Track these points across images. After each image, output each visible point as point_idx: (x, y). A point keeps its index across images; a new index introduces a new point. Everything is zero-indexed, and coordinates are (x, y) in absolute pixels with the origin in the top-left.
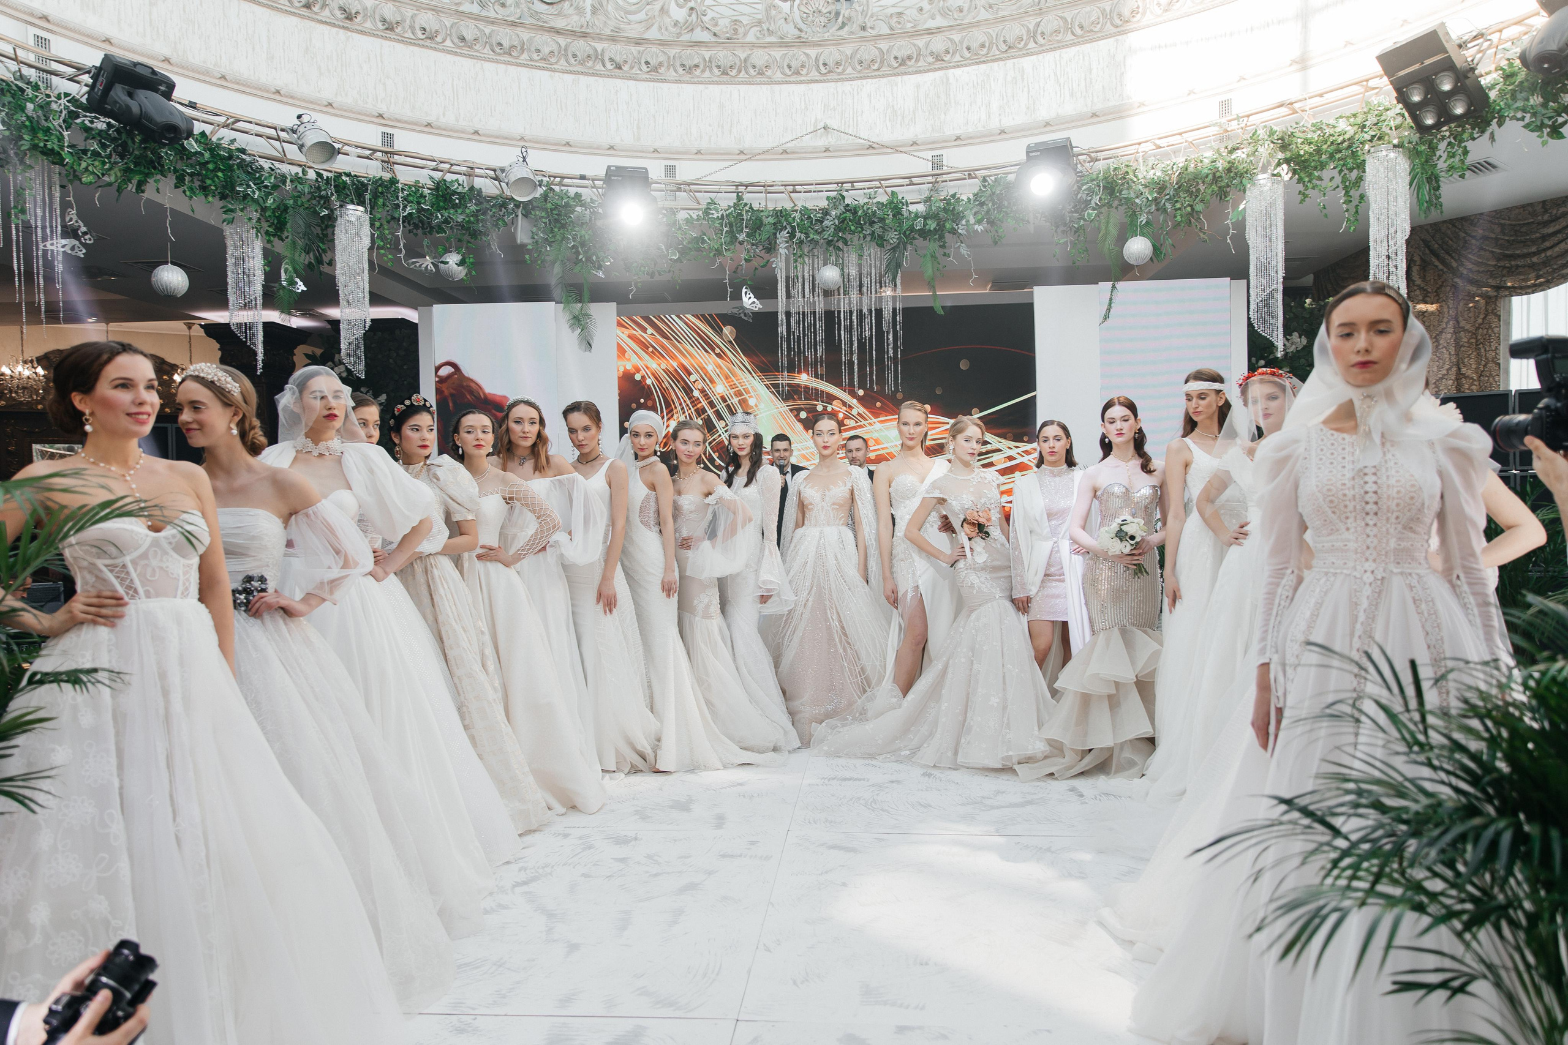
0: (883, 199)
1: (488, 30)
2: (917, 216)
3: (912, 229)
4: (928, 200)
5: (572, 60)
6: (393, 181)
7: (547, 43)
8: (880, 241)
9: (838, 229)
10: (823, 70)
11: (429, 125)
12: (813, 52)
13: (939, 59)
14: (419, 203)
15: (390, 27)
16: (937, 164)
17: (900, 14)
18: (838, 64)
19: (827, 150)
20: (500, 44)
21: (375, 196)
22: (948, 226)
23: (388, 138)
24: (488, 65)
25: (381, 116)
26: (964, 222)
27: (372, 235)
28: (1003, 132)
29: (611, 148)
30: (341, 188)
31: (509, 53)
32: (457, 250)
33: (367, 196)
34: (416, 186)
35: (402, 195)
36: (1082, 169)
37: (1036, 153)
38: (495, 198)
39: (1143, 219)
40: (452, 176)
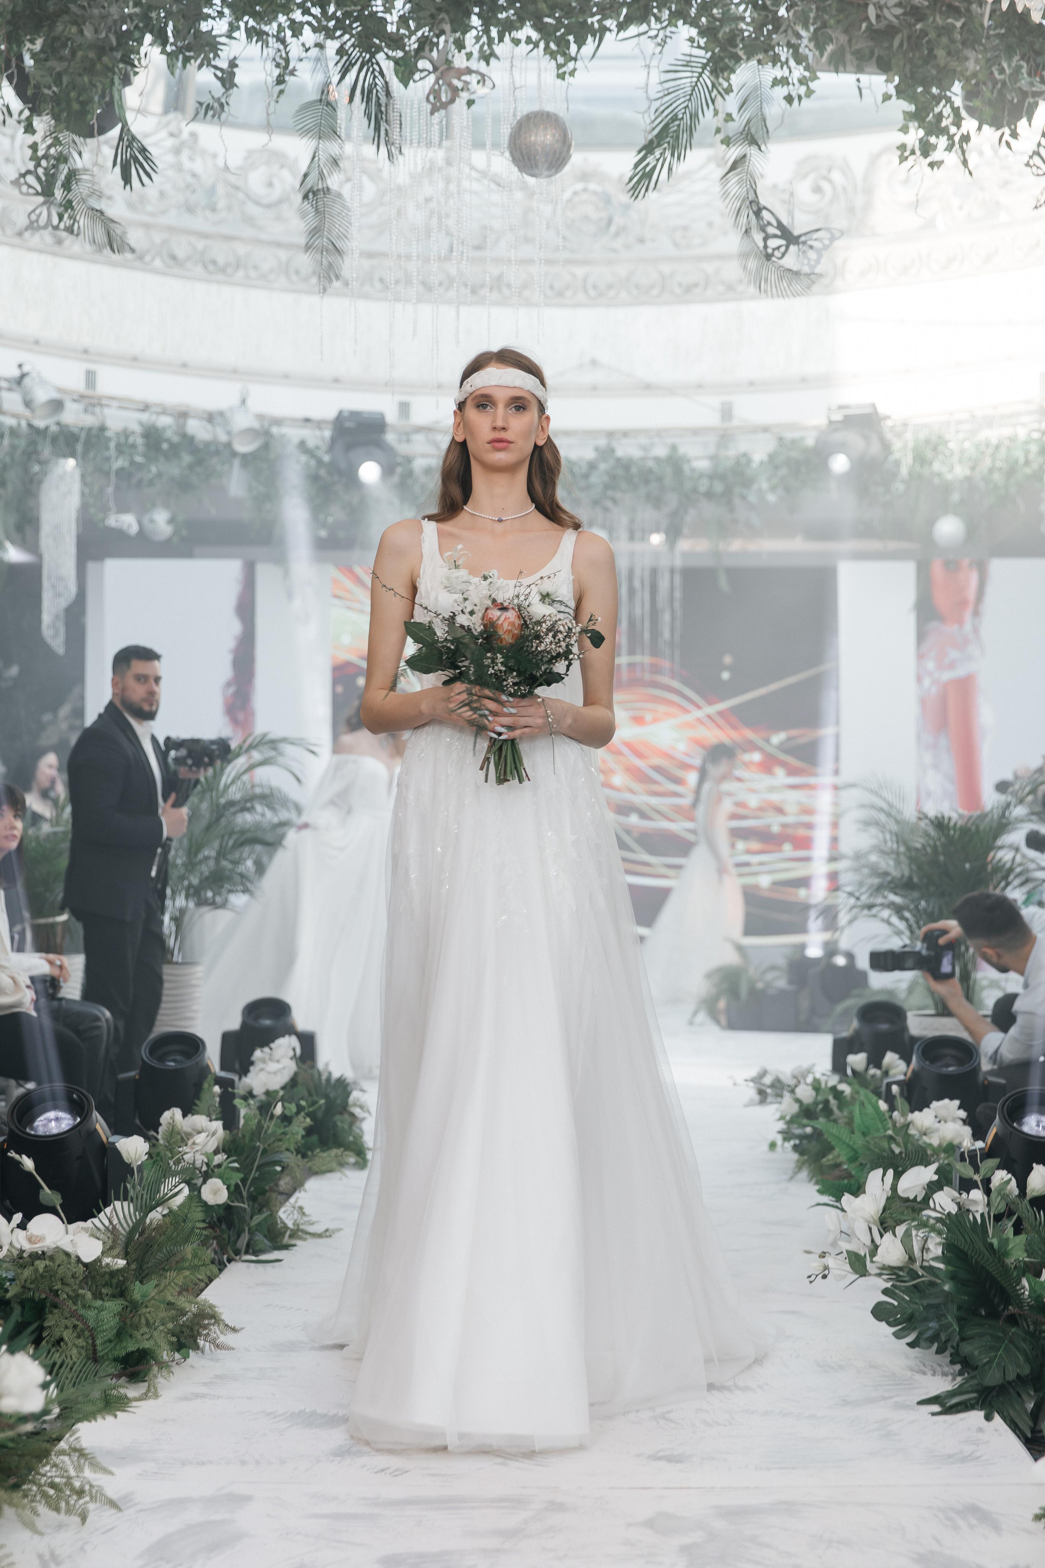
0: (661, 451)
1: (200, 244)
2: (701, 476)
3: (695, 490)
4: (714, 458)
5: (294, 278)
6: (102, 428)
7: (266, 258)
8: (657, 502)
9: (607, 487)
10: (592, 293)
11: (135, 359)
12: (580, 271)
14: (131, 455)
16: (727, 413)
18: (610, 287)
19: (595, 388)
20: (214, 262)
21: (87, 446)
22: (737, 490)
23: (91, 378)
24: (200, 287)
25: (86, 351)
26: (755, 487)
27: (83, 494)
28: (804, 380)
29: (336, 380)
30: (54, 440)
31: (223, 270)
32: (166, 506)
33: (79, 448)
34: (126, 433)
35: (112, 445)
36: (889, 436)
37: (837, 417)
38: (207, 444)
39: (955, 497)
40: (164, 421)
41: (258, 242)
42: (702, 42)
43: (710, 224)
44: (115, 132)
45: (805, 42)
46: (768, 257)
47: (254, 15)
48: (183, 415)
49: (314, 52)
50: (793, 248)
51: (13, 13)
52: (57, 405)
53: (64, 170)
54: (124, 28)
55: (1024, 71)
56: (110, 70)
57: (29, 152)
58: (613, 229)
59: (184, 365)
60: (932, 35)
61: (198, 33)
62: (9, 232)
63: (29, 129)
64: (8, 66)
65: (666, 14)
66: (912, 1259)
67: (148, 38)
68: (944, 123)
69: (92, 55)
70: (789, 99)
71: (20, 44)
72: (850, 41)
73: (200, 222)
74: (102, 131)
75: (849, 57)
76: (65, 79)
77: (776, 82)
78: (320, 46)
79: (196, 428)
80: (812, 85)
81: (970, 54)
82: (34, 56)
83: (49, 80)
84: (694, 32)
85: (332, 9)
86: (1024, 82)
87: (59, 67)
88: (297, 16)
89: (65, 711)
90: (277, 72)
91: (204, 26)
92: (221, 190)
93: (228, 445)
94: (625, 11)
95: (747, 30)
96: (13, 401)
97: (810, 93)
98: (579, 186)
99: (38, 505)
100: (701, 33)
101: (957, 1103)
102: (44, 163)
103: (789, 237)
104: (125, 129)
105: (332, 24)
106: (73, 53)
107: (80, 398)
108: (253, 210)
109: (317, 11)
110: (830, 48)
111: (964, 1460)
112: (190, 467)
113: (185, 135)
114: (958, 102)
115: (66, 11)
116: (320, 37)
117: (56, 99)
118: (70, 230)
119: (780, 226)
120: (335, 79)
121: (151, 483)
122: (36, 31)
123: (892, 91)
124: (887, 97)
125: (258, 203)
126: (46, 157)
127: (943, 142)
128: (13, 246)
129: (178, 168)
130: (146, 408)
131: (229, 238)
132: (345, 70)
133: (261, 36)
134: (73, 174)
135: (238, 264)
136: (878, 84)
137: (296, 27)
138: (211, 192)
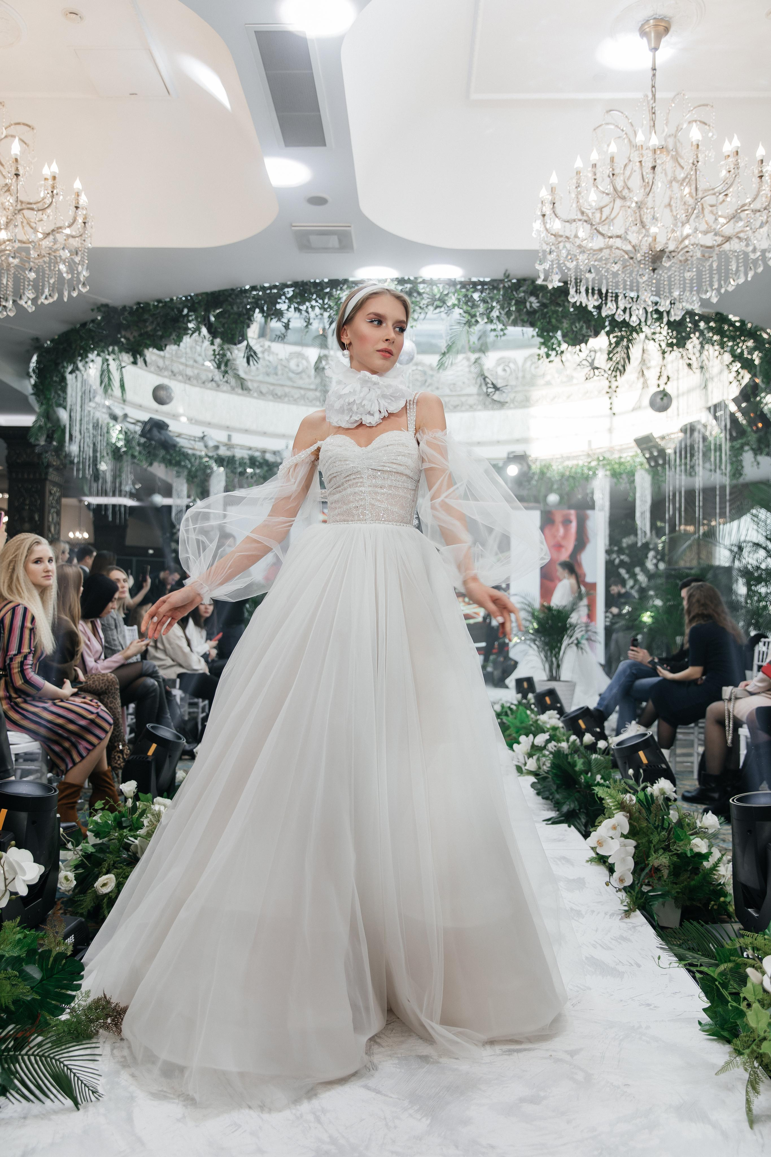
1: (271, 388)
6: (233, 456)
7: (296, 393)
11: (247, 431)
13: (471, 407)
17: (454, 384)
20: (277, 394)
21: (228, 462)
23: (230, 437)
24: (271, 404)
25: (228, 427)
27: (226, 481)
30: (216, 460)
31: (280, 397)
33: (225, 463)
34: (242, 458)
35: (238, 463)
36: (531, 463)
37: (510, 455)
38: (272, 462)
39: (556, 486)
40: (257, 454)
41: (293, 387)
42: (464, 315)
43: (464, 383)
44: (244, 344)
45: (503, 315)
46: (488, 395)
47: (298, 303)
48: (264, 452)
49: (320, 316)
50: (497, 392)
52: (217, 447)
53: (225, 359)
54: (248, 307)
55: (585, 327)
56: (243, 322)
57: (212, 352)
58: (427, 384)
59: (265, 433)
60: (550, 314)
61: (276, 309)
62: (200, 381)
63: (212, 343)
64: (204, 320)
66: (539, 768)
67: (257, 310)
68: (554, 346)
69: (236, 317)
70: (497, 336)
71: (209, 312)
72: (520, 315)
73: (271, 379)
74: (239, 344)
75: (519, 321)
76: (226, 326)
77: (492, 330)
78: (322, 314)
79: (269, 457)
80: (506, 332)
81: (564, 321)
82: (214, 317)
83: (220, 326)
84: (461, 311)
85: (326, 301)
86: (584, 331)
87: (224, 321)
88: (314, 303)
90: (305, 324)
91: (278, 306)
92: (279, 367)
96: (200, 445)
97: (504, 334)
98: (414, 368)
99: (209, 486)
100: (464, 312)
101: (556, 712)
102: (218, 357)
103: (496, 388)
104: (248, 343)
105: (326, 306)
107: (226, 445)
108: (291, 375)
109: (321, 301)
110: (512, 318)
111: (560, 841)
112: (267, 471)
113: (266, 347)
114: (560, 338)
115: (227, 300)
116: (322, 311)
117: (222, 333)
118: (227, 382)
119: (493, 384)
120: (327, 326)
122: (215, 307)
123: (536, 334)
124: (533, 336)
125: (293, 372)
126: (219, 354)
127: (553, 353)
128: (201, 387)
129: (264, 359)
130: (250, 449)
131: (282, 386)
132: (331, 324)
133: (300, 311)
134: (228, 360)
135: (286, 395)
136: (530, 331)
137: (313, 307)
138: (276, 368)
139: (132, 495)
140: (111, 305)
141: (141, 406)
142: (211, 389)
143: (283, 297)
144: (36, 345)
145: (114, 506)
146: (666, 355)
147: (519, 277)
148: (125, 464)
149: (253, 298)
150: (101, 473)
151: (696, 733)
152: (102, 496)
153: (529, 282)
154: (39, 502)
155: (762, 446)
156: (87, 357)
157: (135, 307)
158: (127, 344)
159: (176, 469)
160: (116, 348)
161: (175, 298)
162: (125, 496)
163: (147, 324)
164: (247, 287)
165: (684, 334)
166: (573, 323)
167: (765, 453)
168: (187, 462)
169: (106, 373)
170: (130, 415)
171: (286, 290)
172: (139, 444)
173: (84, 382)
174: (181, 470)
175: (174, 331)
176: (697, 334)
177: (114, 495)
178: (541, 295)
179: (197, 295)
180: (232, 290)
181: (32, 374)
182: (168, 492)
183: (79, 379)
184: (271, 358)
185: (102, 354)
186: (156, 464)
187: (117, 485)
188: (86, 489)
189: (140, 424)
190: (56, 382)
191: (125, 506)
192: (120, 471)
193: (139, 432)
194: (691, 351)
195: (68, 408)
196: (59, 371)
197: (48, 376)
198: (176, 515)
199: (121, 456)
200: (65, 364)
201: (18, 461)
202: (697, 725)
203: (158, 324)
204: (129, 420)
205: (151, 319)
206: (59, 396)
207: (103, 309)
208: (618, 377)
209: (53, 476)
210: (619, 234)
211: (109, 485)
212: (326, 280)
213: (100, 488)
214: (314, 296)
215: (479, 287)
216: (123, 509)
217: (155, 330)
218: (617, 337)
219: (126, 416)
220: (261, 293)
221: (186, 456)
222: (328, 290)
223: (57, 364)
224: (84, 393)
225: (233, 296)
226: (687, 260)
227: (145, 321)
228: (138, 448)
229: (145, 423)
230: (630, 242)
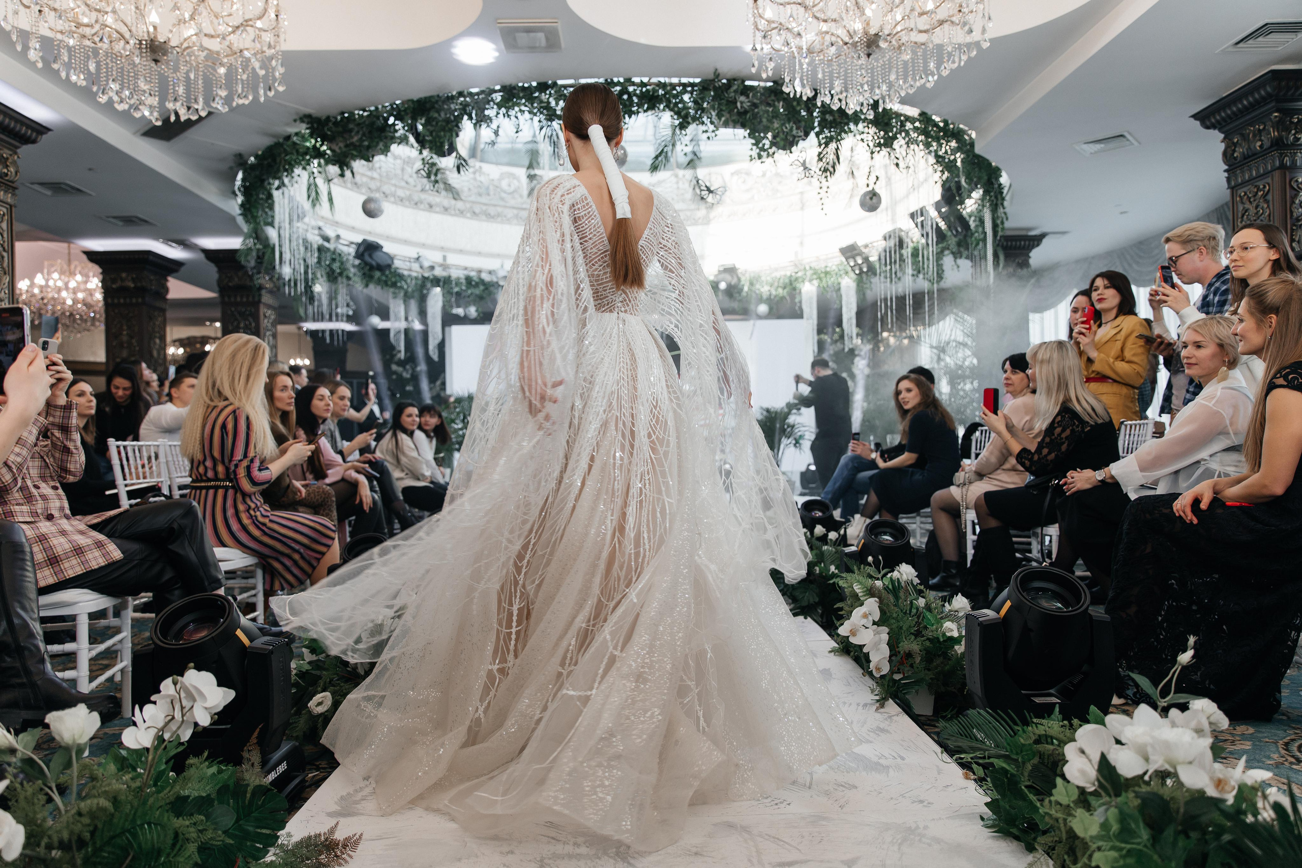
1: (484, 208)
6: (450, 277)
7: (510, 213)
11: (461, 251)
14: (461, 287)
15: (446, 209)
20: (489, 214)
21: (445, 283)
23: (445, 258)
25: (442, 248)
27: (443, 301)
30: (432, 281)
31: (493, 217)
32: (474, 305)
33: (441, 283)
34: (458, 279)
35: (454, 282)
36: (740, 275)
37: (722, 269)
38: (489, 282)
39: (765, 297)
40: (473, 274)
41: (505, 207)
42: (676, 117)
44: (454, 154)
45: (714, 117)
47: (506, 108)
48: (480, 271)
49: (529, 121)
51: (414, 109)
52: (432, 268)
53: (434, 169)
54: (456, 114)
55: (794, 129)
56: (451, 130)
57: (421, 162)
59: (480, 253)
60: (761, 113)
61: (485, 116)
62: (411, 203)
63: (421, 153)
64: (412, 129)
65: (662, 107)
67: (466, 117)
68: (766, 147)
69: (444, 124)
70: (709, 137)
71: (416, 121)
72: (730, 116)
73: (484, 200)
74: (449, 154)
75: (730, 122)
76: (434, 134)
77: (703, 132)
78: (532, 119)
79: (486, 277)
80: (717, 132)
81: (775, 121)
82: (422, 125)
83: (428, 133)
84: (672, 113)
85: (535, 105)
86: (794, 132)
87: (431, 128)
88: (523, 108)
89: (438, 383)
90: (515, 130)
91: (487, 112)
92: (491, 187)
93: (497, 283)
94: (646, 106)
95: (692, 112)
96: (416, 266)
97: (715, 136)
99: (427, 305)
100: (676, 113)
102: (427, 166)
103: (709, 191)
104: (458, 153)
105: (536, 111)
106: (437, 123)
107: (441, 265)
108: (503, 195)
109: (529, 106)
110: (723, 119)
112: (483, 291)
114: (770, 140)
115: (433, 107)
116: (531, 116)
117: (431, 142)
118: (437, 192)
120: (538, 132)
121: (469, 297)
122: (422, 115)
123: (747, 135)
124: (744, 138)
125: (505, 192)
127: (765, 154)
128: (413, 209)
130: (466, 269)
131: (495, 205)
132: (541, 129)
133: (509, 116)
134: (438, 170)
135: (499, 215)
136: (742, 132)
137: (522, 112)
138: (488, 188)
139: (349, 319)
140: (314, 116)
141: (353, 228)
142: (424, 210)
143: (492, 103)
144: (240, 161)
145: (331, 331)
146: (875, 155)
147: (729, 76)
148: (341, 286)
149: (461, 104)
150: (316, 294)
151: (918, 523)
152: (318, 321)
153: (740, 82)
154: (253, 325)
155: (962, 249)
156: (293, 171)
157: (339, 118)
158: (334, 156)
159: (392, 290)
160: (322, 161)
161: (380, 107)
162: (342, 321)
163: (353, 134)
164: (454, 93)
165: (891, 134)
166: (783, 124)
167: (964, 255)
168: (403, 283)
169: (313, 187)
170: (342, 236)
171: (494, 95)
172: (354, 266)
173: (291, 199)
174: (397, 291)
175: (381, 140)
176: (903, 134)
177: (330, 320)
178: (751, 95)
179: (403, 103)
180: (438, 96)
181: (238, 192)
182: (385, 315)
183: (286, 195)
184: (482, 179)
185: (308, 167)
186: (371, 286)
187: (334, 307)
188: (302, 312)
189: (354, 246)
190: (262, 199)
191: (343, 331)
192: (336, 292)
193: (353, 254)
194: (898, 150)
195: (276, 224)
196: (266, 189)
197: (254, 193)
198: (395, 335)
199: (336, 278)
200: (271, 181)
201: (230, 284)
202: (919, 515)
203: (364, 135)
204: (341, 241)
205: (356, 129)
206: (266, 213)
207: (306, 120)
208: (829, 178)
209: (266, 298)
210: (833, 17)
211: (325, 308)
212: (534, 84)
213: (316, 310)
214: (523, 101)
215: (689, 89)
216: (340, 333)
217: (361, 140)
218: (826, 137)
219: (338, 237)
220: (468, 99)
221: (401, 277)
222: (537, 94)
223: (263, 181)
224: (291, 209)
225: (440, 103)
226: (900, 47)
227: (351, 131)
228: (353, 270)
229: (359, 245)
230: (845, 27)
